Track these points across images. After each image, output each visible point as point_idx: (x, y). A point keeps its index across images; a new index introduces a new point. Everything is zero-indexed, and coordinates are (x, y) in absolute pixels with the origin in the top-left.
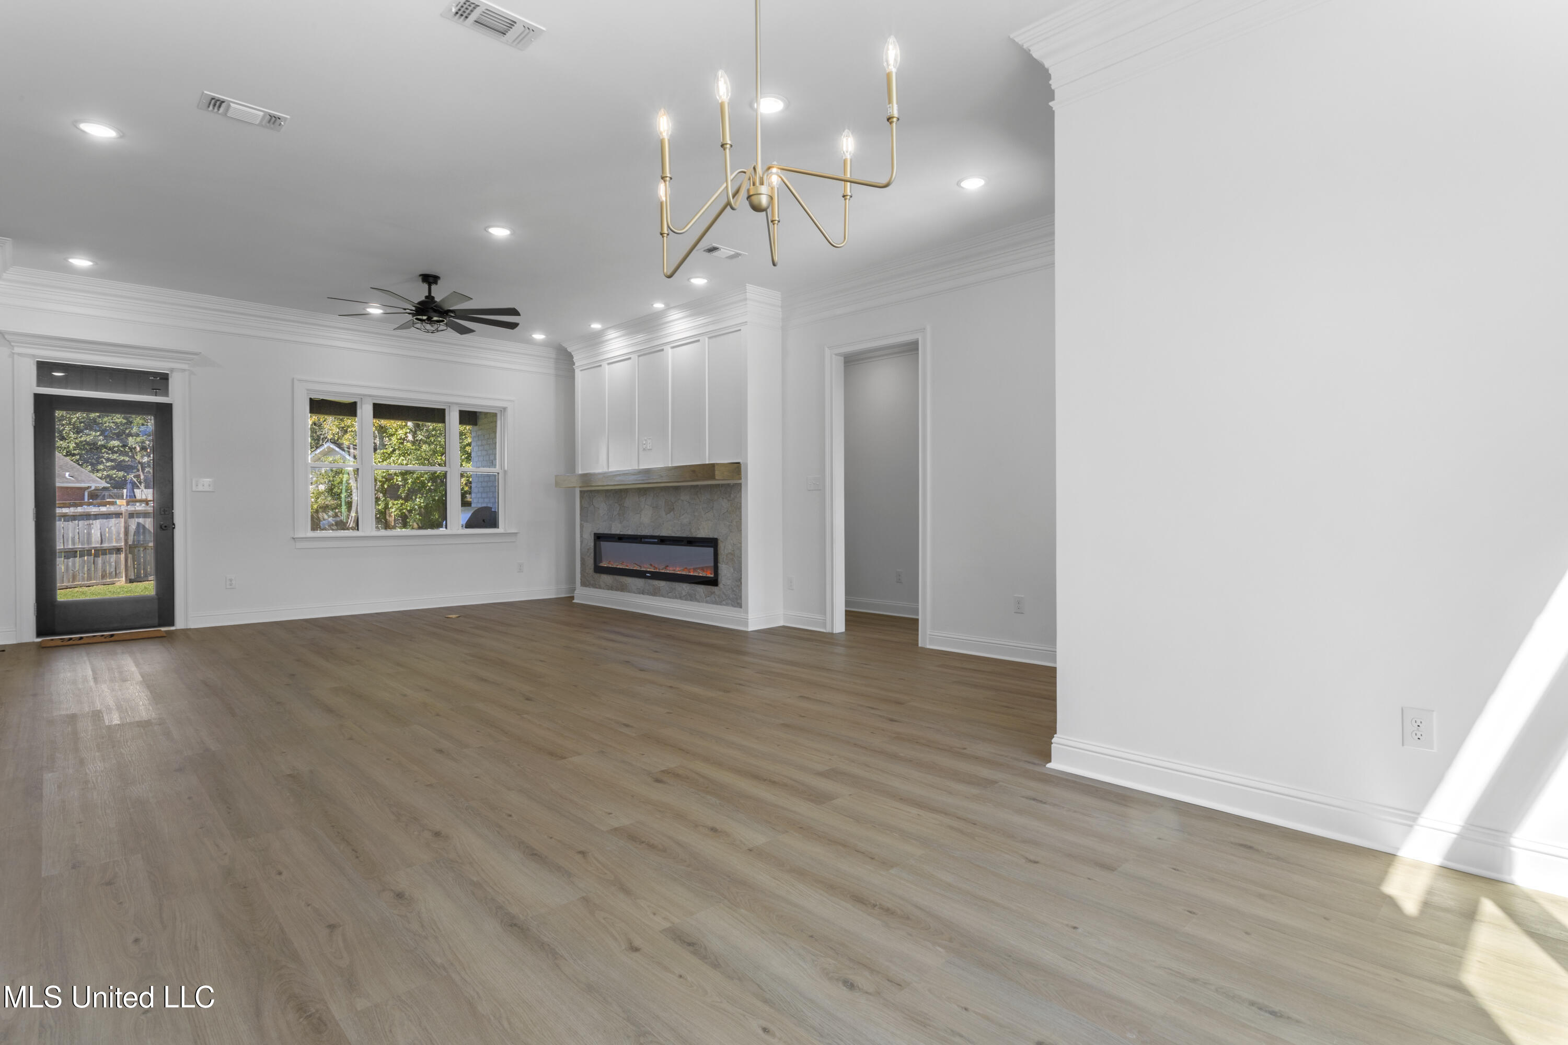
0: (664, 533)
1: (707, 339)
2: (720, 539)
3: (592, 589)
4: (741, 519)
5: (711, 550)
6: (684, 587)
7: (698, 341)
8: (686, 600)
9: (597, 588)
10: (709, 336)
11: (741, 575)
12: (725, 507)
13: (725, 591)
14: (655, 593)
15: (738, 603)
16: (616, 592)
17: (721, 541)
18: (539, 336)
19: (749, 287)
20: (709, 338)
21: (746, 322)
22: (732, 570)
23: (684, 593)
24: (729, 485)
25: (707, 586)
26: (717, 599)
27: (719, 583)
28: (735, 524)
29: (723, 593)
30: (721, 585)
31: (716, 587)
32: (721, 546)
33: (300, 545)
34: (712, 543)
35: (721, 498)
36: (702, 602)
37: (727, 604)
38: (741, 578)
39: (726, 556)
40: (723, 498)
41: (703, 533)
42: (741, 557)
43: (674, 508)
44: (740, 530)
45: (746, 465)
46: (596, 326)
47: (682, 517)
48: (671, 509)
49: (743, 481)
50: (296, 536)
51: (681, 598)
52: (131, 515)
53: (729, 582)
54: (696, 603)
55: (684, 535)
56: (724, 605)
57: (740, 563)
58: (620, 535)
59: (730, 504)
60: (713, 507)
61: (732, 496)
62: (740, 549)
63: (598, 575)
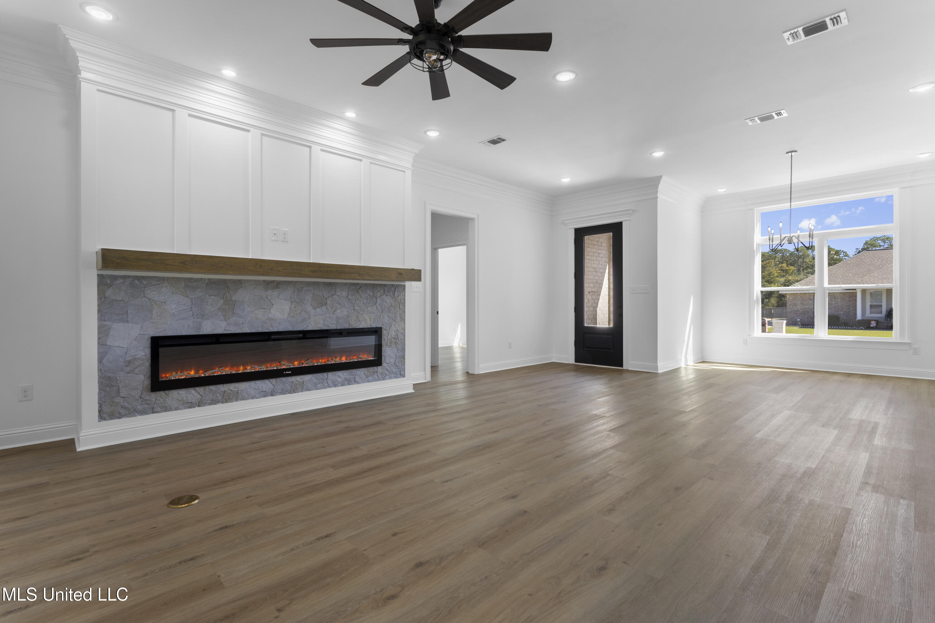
2: (384, 329)
3: (139, 418)
4: (404, 310)
5: (374, 336)
7: (361, 160)
8: (343, 385)
13: (388, 369)
15: (400, 373)
22: (395, 350)
25: (368, 368)
26: (380, 377)
27: (382, 363)
31: (378, 367)
32: (384, 332)
34: (377, 332)
35: (384, 295)
37: (390, 378)
39: (389, 341)
44: (403, 317)
48: (322, 303)
51: (335, 385)
53: (392, 360)
57: (403, 342)
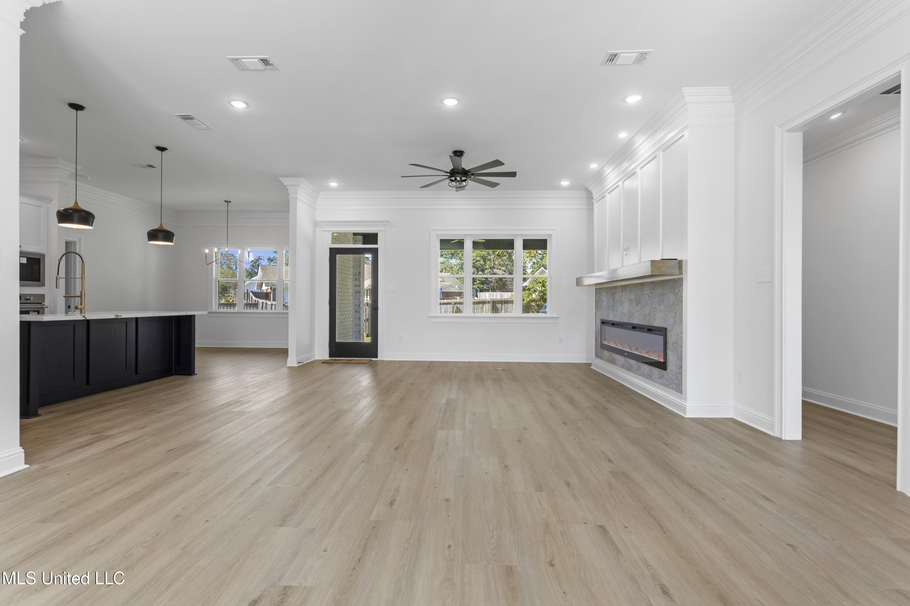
0: (635, 321)
1: (661, 153)
2: (669, 329)
3: (600, 360)
4: (682, 312)
5: (661, 338)
6: (646, 367)
7: (655, 157)
8: (647, 378)
9: (602, 359)
10: (662, 150)
11: (682, 363)
12: (672, 299)
13: (671, 376)
14: (629, 369)
15: (680, 389)
16: (610, 364)
17: (669, 331)
18: (565, 183)
19: (685, 90)
20: (663, 151)
21: (687, 125)
22: (676, 357)
23: (646, 373)
24: (674, 280)
25: (659, 369)
26: (666, 382)
27: (667, 368)
28: (678, 315)
29: (670, 377)
30: (668, 370)
31: (665, 371)
32: (669, 334)
33: (432, 320)
34: (663, 332)
35: (669, 292)
36: (656, 382)
37: (672, 388)
38: (682, 366)
39: (672, 344)
40: (670, 292)
41: (657, 323)
42: (682, 347)
43: (640, 301)
44: (682, 322)
45: (686, 261)
46: (594, 166)
47: (645, 309)
49: (684, 276)
50: (430, 316)
51: (643, 376)
52: (455, 304)
53: (674, 369)
54: (652, 382)
55: (646, 324)
56: (670, 388)
57: (682, 352)
58: (612, 321)
59: (675, 297)
60: (664, 300)
61: (677, 290)
62: (681, 339)
63: (603, 350)
